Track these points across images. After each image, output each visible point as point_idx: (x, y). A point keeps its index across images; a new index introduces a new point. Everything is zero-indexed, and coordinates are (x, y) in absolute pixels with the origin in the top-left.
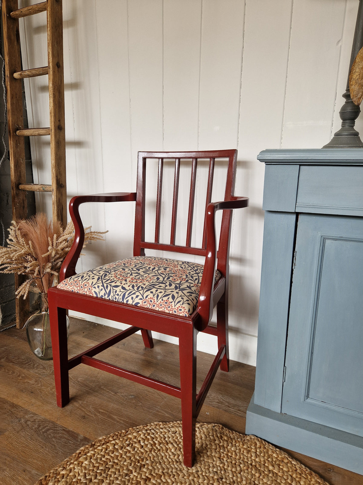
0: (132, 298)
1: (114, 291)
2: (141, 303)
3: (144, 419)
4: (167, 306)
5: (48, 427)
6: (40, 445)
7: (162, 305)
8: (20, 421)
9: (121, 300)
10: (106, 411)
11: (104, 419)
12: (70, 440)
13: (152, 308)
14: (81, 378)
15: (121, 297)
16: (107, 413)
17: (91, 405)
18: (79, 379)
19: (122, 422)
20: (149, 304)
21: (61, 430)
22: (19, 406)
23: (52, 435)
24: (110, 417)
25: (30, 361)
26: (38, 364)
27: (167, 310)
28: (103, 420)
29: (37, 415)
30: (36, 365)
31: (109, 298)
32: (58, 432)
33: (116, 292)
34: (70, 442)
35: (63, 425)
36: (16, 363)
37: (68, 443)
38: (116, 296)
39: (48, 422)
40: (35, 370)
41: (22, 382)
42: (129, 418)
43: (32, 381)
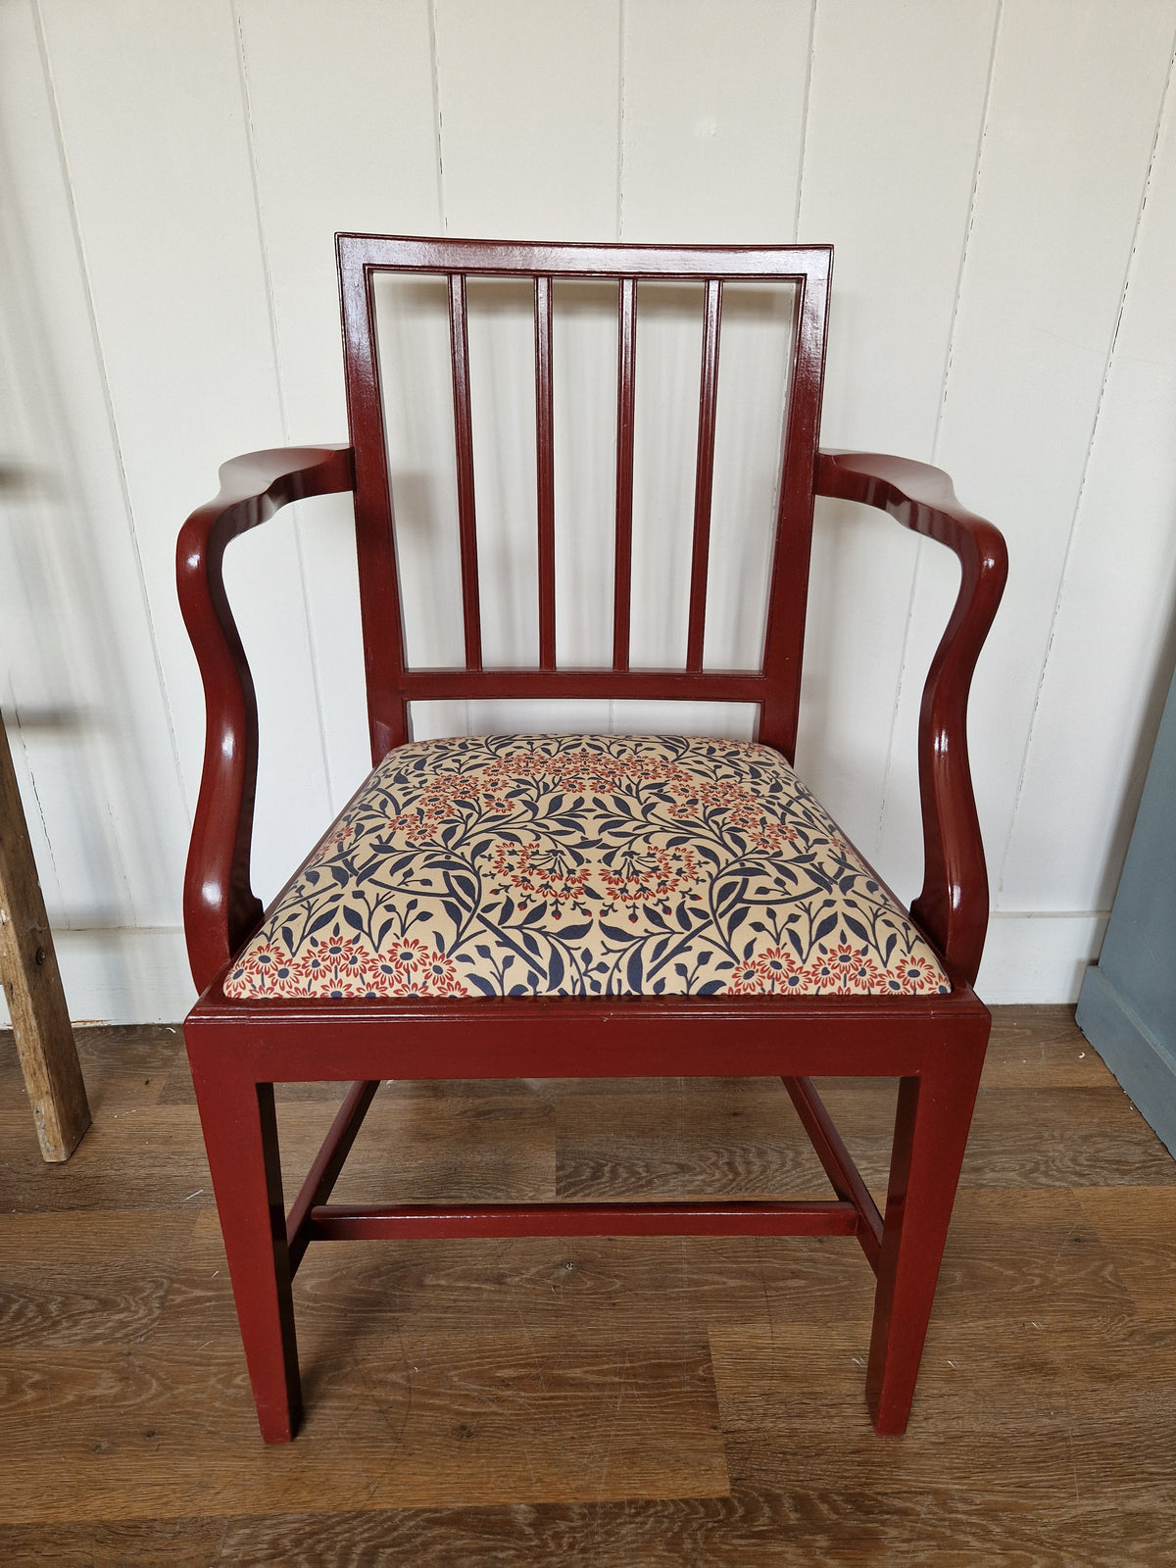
0: (681, 969)
1: (577, 955)
2: (730, 982)
3: (678, 1333)
4: (852, 971)
5: (362, 1545)
7: (832, 972)
9: (626, 988)
10: (525, 1366)
11: (543, 1399)
12: (495, 1549)
13: (786, 993)
15: (624, 976)
16: (534, 1371)
17: (449, 1370)
18: (308, 1288)
19: (617, 1379)
20: (769, 978)
21: (424, 1528)
22: (145, 1520)
25: (9, 1301)
26: (59, 1299)
27: (857, 986)
28: (546, 1406)
29: (264, 1518)
30: (53, 1307)
31: (561, 990)
32: (419, 1540)
33: (587, 956)
34: (501, 1555)
35: (413, 1502)
38: (596, 975)
39: (339, 1523)
40: (68, 1328)
41: (56, 1409)
42: (622, 1353)
43: (106, 1386)
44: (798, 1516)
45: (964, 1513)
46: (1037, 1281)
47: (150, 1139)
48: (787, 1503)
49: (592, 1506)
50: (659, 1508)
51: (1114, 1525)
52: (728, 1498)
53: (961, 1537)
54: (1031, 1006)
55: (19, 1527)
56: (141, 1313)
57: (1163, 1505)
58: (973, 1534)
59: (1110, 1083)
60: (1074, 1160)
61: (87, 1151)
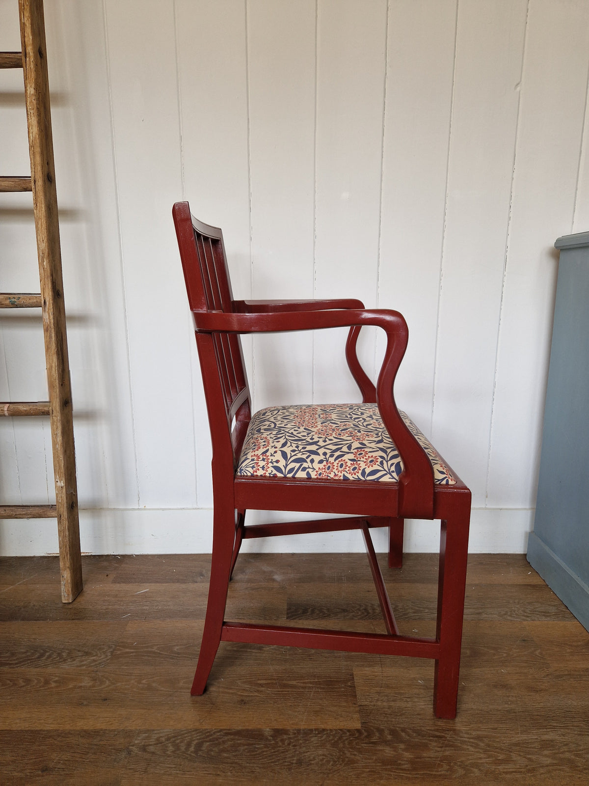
3: (340, 670)
5: (196, 741)
6: (210, 774)
8: (130, 754)
10: (270, 679)
11: (279, 691)
12: (255, 744)
14: (178, 647)
16: (274, 682)
17: (236, 680)
18: (175, 650)
19: (311, 685)
21: (224, 736)
22: (102, 730)
23: (216, 749)
24: (285, 686)
25: (45, 652)
26: (67, 651)
28: (280, 694)
29: (153, 730)
30: (64, 654)
32: (221, 740)
34: (257, 746)
35: (219, 726)
36: (16, 664)
37: (256, 750)
39: (186, 733)
40: (71, 662)
41: (64, 690)
42: (315, 676)
43: (87, 682)
44: (391, 736)
45: (467, 738)
46: (505, 655)
47: (108, 596)
48: (386, 732)
49: (299, 730)
50: (328, 732)
51: (536, 745)
52: (360, 729)
53: (465, 747)
54: (507, 554)
55: (47, 731)
56: (103, 657)
57: (559, 738)
58: (471, 746)
59: (543, 583)
60: (524, 611)
61: (81, 599)
